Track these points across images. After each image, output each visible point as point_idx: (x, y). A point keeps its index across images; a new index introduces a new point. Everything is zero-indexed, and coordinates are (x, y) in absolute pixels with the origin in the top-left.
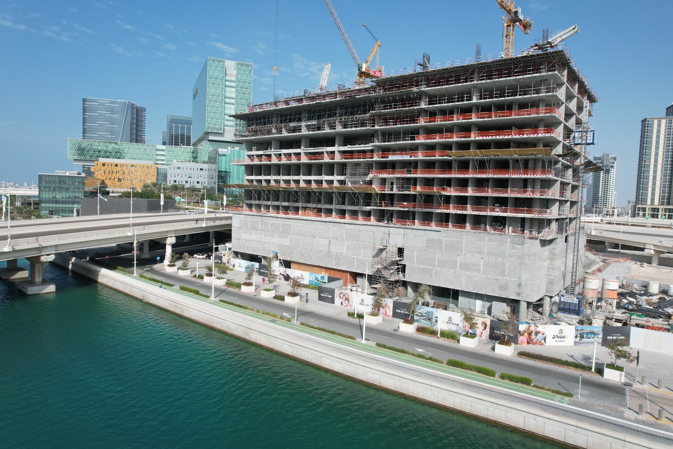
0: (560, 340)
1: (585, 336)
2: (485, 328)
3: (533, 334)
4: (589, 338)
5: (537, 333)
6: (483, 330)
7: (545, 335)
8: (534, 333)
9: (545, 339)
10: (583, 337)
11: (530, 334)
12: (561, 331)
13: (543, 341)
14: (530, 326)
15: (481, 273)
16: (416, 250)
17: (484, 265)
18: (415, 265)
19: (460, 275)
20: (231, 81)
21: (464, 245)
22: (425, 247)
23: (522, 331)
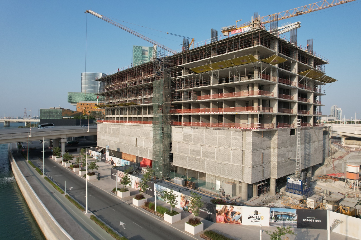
0: (255, 220)
1: (279, 218)
3: (230, 214)
4: (284, 220)
7: (241, 215)
9: (241, 219)
11: (227, 214)
12: (256, 212)
13: (239, 221)
14: (226, 207)
15: (216, 159)
16: (178, 143)
17: (217, 153)
18: (178, 153)
19: (203, 161)
20: (146, 57)
21: (204, 138)
22: (182, 140)
23: (219, 210)
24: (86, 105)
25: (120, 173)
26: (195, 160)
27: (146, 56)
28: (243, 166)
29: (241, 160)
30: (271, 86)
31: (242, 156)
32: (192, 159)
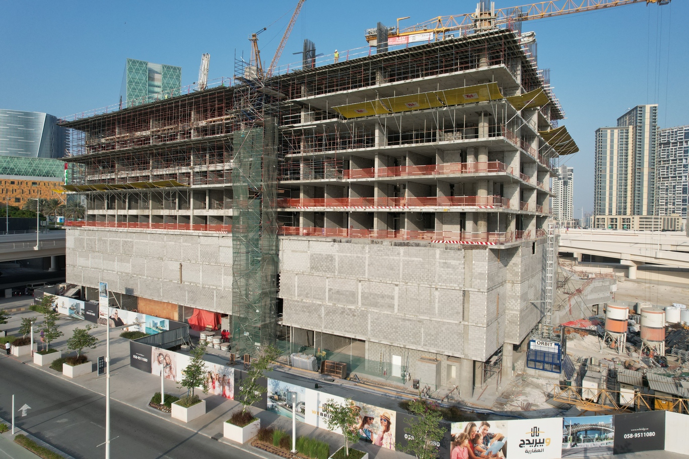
0: (533, 448)
1: (581, 437)
2: (387, 429)
3: (481, 440)
4: (589, 441)
5: (488, 438)
6: (384, 432)
7: (503, 441)
8: (482, 438)
9: (504, 449)
10: (578, 440)
11: (474, 442)
12: (535, 431)
13: (501, 454)
14: (473, 425)
15: (396, 311)
16: (297, 274)
17: (399, 297)
18: (296, 298)
19: (364, 315)
20: (156, 86)
21: (367, 263)
22: (309, 269)
23: (457, 436)
24: (7, 184)
25: (160, 354)
26: (343, 312)
27: (156, 83)
28: (466, 323)
29: (461, 311)
30: (506, 154)
31: (464, 303)
32: (334, 312)
